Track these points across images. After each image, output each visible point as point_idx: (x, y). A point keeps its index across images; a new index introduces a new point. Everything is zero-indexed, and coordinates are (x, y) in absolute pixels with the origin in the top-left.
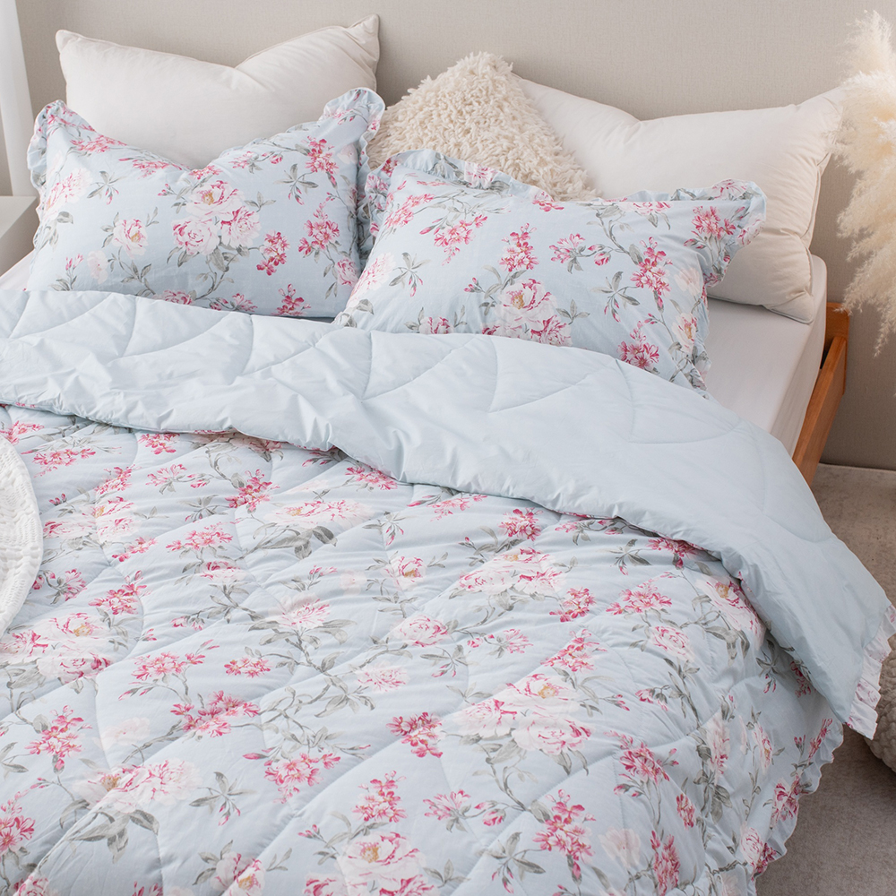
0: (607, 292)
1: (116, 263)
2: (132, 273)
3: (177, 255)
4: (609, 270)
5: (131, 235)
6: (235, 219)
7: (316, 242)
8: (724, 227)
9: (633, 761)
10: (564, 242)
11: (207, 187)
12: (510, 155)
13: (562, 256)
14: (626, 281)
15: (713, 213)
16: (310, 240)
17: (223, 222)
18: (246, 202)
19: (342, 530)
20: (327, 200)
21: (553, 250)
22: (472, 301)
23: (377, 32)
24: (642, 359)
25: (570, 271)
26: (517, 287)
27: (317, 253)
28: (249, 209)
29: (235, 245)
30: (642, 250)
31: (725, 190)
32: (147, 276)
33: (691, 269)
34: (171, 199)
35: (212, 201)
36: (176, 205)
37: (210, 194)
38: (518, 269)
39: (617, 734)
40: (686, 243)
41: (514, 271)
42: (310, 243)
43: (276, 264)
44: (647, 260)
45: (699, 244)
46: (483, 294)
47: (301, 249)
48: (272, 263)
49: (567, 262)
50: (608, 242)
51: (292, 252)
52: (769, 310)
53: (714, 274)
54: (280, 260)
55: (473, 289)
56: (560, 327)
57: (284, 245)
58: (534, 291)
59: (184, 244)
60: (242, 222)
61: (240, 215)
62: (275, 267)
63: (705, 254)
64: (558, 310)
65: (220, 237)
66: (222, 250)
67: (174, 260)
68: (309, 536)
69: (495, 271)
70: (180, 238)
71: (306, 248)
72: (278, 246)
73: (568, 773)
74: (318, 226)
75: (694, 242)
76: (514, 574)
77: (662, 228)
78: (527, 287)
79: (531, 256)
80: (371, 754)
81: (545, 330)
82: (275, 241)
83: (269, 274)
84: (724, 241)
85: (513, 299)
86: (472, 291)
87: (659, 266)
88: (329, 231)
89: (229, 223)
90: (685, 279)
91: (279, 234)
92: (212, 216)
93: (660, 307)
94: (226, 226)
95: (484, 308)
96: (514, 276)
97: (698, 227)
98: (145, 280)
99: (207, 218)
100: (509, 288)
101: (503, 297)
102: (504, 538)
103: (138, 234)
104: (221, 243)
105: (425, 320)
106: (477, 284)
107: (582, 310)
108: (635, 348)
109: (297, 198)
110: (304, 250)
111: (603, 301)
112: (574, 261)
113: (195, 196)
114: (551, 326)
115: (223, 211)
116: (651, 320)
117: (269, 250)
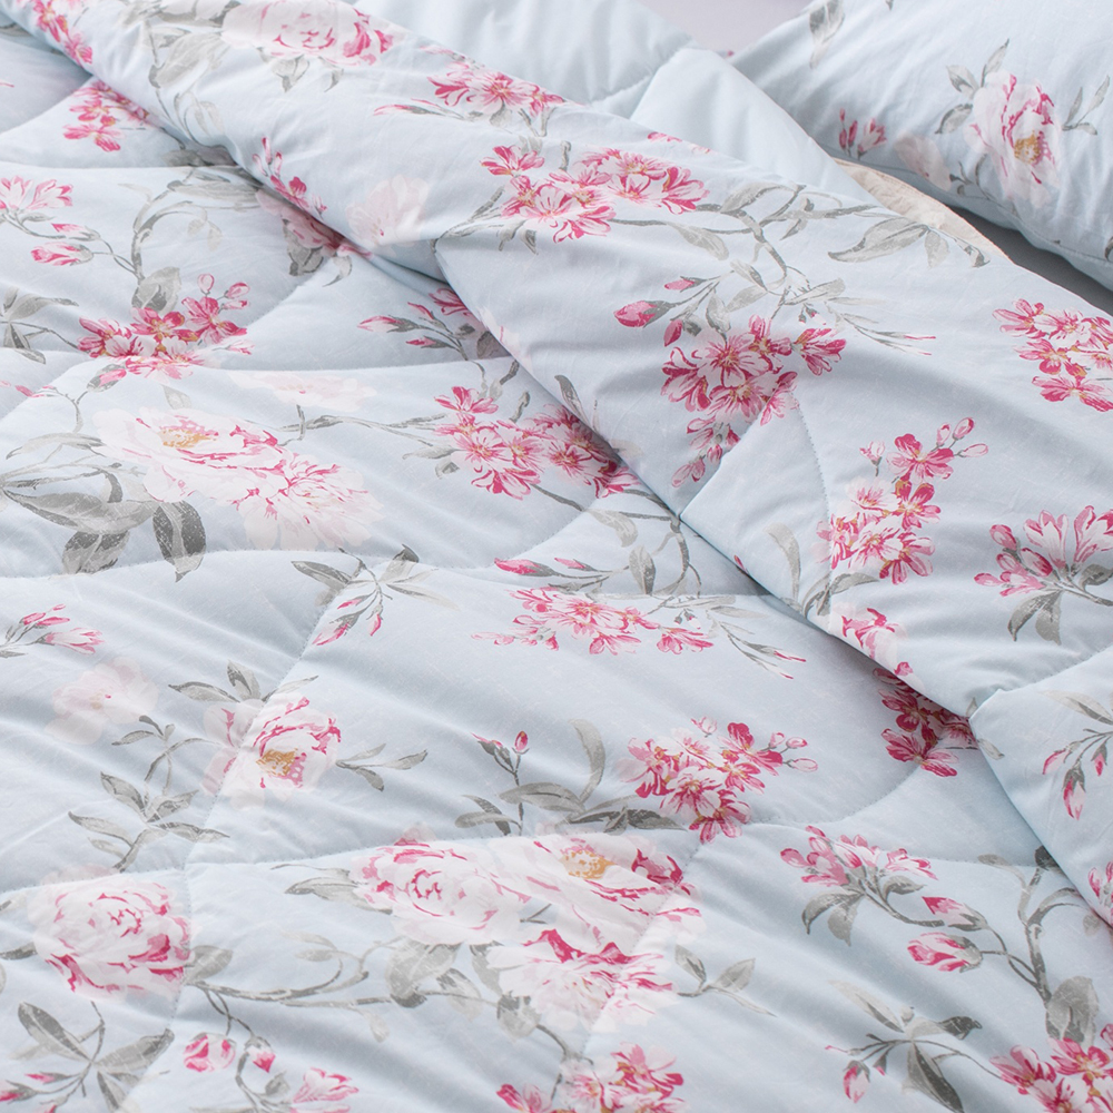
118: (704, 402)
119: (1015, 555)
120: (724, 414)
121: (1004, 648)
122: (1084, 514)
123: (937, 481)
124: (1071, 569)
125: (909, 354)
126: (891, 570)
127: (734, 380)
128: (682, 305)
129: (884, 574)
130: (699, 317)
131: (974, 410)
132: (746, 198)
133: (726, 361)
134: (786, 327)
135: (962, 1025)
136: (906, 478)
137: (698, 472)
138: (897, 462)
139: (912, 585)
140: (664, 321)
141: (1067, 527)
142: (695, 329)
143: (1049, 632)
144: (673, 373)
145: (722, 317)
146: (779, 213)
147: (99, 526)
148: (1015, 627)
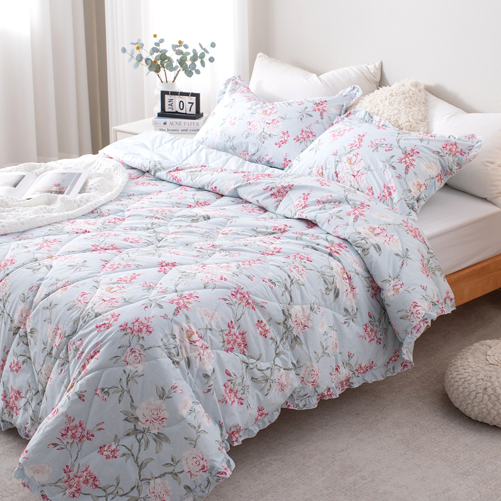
0: (384, 162)
1: (223, 133)
2: (228, 138)
3: (246, 133)
4: (390, 154)
5: (231, 123)
6: (272, 123)
7: (302, 138)
8: (460, 151)
9: (237, 294)
10: (377, 141)
11: (266, 109)
12: (395, 117)
13: (373, 146)
14: (395, 159)
16: (300, 136)
17: (267, 123)
18: (279, 117)
19: (215, 217)
20: (315, 123)
21: (371, 143)
22: (333, 159)
23: (380, 69)
24: (390, 192)
25: (373, 152)
26: (351, 155)
27: (301, 142)
28: (279, 119)
29: (269, 133)
30: (409, 149)
31: (471, 139)
32: (233, 141)
33: (432, 163)
34: (251, 111)
35: (266, 114)
36: (252, 113)
37: (266, 111)
38: (354, 148)
39: (237, 284)
40: (434, 152)
41: (352, 149)
42: (299, 138)
43: (283, 143)
44: (409, 154)
45: (441, 154)
46: (338, 157)
47: (295, 139)
48: (281, 143)
49: (373, 148)
50: (396, 144)
51: (291, 140)
52: (489, 201)
53: (448, 170)
55: (335, 154)
56: (362, 174)
57: (288, 136)
58: (356, 158)
59: (250, 129)
60: (274, 124)
61: (275, 121)
62: (282, 145)
63: (444, 160)
64: (363, 167)
65: (264, 129)
66: (263, 134)
67: (244, 136)
68: (200, 217)
69: (345, 148)
70: (249, 127)
71: (297, 139)
72: (286, 136)
73: (205, 288)
74: (306, 132)
75: (439, 153)
76: (261, 241)
77: (425, 143)
78: (354, 156)
79: (361, 144)
80: (143, 268)
81: (357, 175)
82: (285, 134)
83: (279, 147)
84: (458, 157)
85: (348, 160)
87: (414, 157)
88: (310, 135)
89: (269, 124)
90: (426, 166)
91: (288, 131)
92: (263, 120)
93: (406, 173)
94: (268, 124)
95: (336, 163)
96: (351, 151)
97: (443, 147)
99: (262, 120)
100: (348, 155)
101: (344, 159)
102: (270, 230)
103: (234, 123)
104: (263, 131)
105: (315, 166)
106: (337, 153)
107: (372, 168)
108: (388, 188)
109: (301, 119)
110: (296, 140)
111: (381, 165)
112: (377, 148)
113: (260, 111)
114: (359, 173)
115: (269, 119)
116: (399, 177)
117: (282, 137)
118: (276, 198)
119: (319, 202)
120: (279, 198)
121: (320, 211)
122: (327, 196)
123: (308, 197)
124: (326, 203)
125: (303, 184)
127: (280, 194)
128: (271, 186)
129: (303, 208)
130: (274, 186)
131: (312, 188)
133: (279, 192)
134: (285, 185)
135: (318, 245)
136: (304, 198)
137: (277, 206)
138: (303, 196)
139: (306, 208)
140: (270, 188)
141: (325, 198)
142: (274, 188)
143: (324, 209)
144: (272, 195)
145: (277, 185)
147: (195, 218)
148: (320, 209)
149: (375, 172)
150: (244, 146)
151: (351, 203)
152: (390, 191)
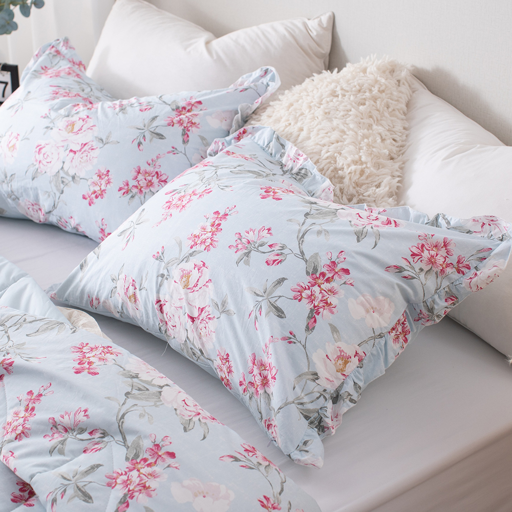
0: (258, 295)
2: (4, 177)
3: (32, 170)
4: (276, 272)
6: (80, 150)
7: (136, 187)
8: (455, 263)
10: (251, 233)
11: (75, 118)
13: (240, 246)
14: (285, 290)
15: (445, 245)
16: (132, 183)
17: (71, 151)
18: (96, 137)
20: (169, 152)
21: (237, 237)
22: (153, 268)
23: (331, 28)
24: (265, 378)
25: (237, 263)
26: (188, 266)
27: (133, 197)
28: (95, 144)
29: (72, 173)
30: (324, 261)
31: (486, 226)
32: (13, 183)
33: (381, 298)
34: (46, 123)
35: (72, 131)
36: (47, 127)
37: (73, 124)
38: (198, 248)
40: (388, 268)
41: (194, 248)
42: (130, 186)
43: (97, 197)
44: (323, 274)
45: (406, 273)
46: (163, 264)
47: (120, 189)
48: (94, 196)
49: (240, 253)
51: (112, 189)
53: (424, 311)
54: (100, 194)
55: (159, 258)
56: (210, 319)
58: (200, 274)
59: (38, 162)
60: (85, 154)
61: (86, 148)
62: (95, 200)
63: (413, 287)
64: (212, 300)
65: (64, 162)
66: (62, 174)
67: (30, 174)
69: (180, 244)
70: (37, 156)
71: (125, 190)
72: (103, 182)
74: (146, 173)
75: (399, 269)
77: (366, 245)
78: (196, 268)
79: (215, 238)
81: (198, 318)
82: (103, 177)
83: (90, 205)
84: (449, 279)
85: (182, 278)
86: (157, 259)
87: (334, 285)
88: (155, 180)
89: (75, 152)
90: (364, 306)
91: (108, 171)
92: (65, 144)
93: (309, 328)
94: (72, 154)
95: (160, 278)
96: (191, 255)
97: (414, 255)
98: (11, 186)
99: (62, 144)
100: (184, 265)
101: (176, 273)
103: (14, 146)
104: (62, 168)
105: (122, 276)
106: (162, 254)
107: (231, 306)
108: (262, 365)
109: (139, 144)
110: (123, 191)
111: (250, 302)
112: (247, 254)
113: (62, 123)
114: (204, 315)
115: (75, 142)
116: (290, 339)
117: (95, 184)
119: (56, 427)
121: (48, 459)
122: (78, 410)
123: (36, 405)
124: (73, 430)
125: (34, 364)
126: (18, 437)
129: (16, 438)
132: (6, 320)
136: (28, 405)
138: (26, 400)
141: (72, 416)
143: (61, 452)
146: (15, 323)
148: (51, 452)
149: (235, 318)
150: (31, 193)
151: (130, 439)
152: (265, 373)
